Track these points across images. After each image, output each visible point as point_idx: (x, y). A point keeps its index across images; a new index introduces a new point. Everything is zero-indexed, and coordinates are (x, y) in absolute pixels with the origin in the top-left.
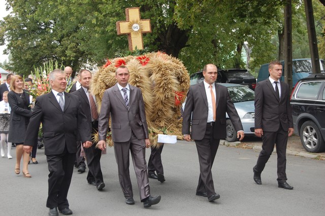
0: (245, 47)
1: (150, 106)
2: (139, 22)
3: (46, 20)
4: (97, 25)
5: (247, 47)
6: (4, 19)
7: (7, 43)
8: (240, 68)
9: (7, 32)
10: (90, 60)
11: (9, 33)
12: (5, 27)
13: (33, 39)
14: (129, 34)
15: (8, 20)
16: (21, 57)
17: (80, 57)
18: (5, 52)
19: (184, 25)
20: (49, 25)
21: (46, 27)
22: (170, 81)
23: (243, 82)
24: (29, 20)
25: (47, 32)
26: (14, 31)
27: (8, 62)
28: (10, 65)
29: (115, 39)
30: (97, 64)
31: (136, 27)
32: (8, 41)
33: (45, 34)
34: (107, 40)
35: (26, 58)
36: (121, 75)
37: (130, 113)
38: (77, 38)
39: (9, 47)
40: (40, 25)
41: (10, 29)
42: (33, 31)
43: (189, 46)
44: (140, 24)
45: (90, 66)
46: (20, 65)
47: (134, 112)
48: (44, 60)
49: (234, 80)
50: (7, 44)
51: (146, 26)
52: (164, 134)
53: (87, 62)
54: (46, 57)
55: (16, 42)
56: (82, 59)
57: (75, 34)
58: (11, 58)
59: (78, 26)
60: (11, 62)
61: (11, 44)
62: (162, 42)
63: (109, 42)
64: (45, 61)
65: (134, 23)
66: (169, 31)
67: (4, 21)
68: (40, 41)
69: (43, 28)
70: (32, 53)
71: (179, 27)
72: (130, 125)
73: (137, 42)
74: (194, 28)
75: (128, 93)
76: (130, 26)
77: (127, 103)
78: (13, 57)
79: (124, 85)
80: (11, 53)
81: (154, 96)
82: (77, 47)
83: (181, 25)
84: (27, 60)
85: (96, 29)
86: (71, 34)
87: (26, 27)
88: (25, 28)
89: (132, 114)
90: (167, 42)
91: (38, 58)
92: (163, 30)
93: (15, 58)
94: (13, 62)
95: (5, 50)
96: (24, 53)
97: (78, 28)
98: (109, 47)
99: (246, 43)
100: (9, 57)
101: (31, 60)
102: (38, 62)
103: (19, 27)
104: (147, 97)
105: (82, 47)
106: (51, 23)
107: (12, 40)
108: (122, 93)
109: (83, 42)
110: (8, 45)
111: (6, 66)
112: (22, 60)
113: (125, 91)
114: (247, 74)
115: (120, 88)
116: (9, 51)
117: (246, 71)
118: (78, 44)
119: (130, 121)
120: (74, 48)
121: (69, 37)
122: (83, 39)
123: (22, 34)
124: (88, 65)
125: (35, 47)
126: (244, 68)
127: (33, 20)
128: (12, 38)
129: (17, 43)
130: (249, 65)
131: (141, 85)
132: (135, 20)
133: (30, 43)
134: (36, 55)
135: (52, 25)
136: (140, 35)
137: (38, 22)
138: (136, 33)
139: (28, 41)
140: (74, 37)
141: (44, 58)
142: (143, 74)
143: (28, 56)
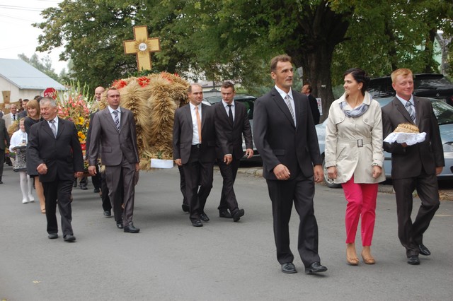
0: (438, 39)
1: (147, 129)
2: (147, 40)
3: (124, 6)
4: (202, 11)
5: (441, 37)
6: (60, 5)
7: (65, 42)
8: (433, 72)
9: (65, 26)
10: (194, 66)
11: (67, 28)
12: (62, 18)
13: (104, 34)
14: (135, 55)
15: (67, 6)
16: (87, 64)
17: (179, 61)
18: (62, 58)
19: (340, 6)
20: (129, 13)
21: (125, 16)
22: (167, 103)
23: (438, 95)
24: (97, 7)
25: (125, 23)
26: (76, 23)
27: (67, 71)
28: (71, 76)
29: (231, 32)
30: (204, 72)
31: (143, 47)
32: (67, 39)
33: (122, 28)
34: (220, 34)
35: (96, 65)
36: (113, 96)
37: (121, 135)
38: (173, 33)
39: (69, 48)
40: (115, 13)
41: (70, 21)
42: (104, 22)
43: (348, 39)
44: (147, 43)
45: (193, 75)
46: (86, 76)
47: (126, 135)
48: (123, 67)
49: (423, 92)
50: (64, 45)
51: (155, 45)
52: (159, 158)
53: (190, 69)
54: (125, 63)
55: (79, 40)
56: (182, 65)
57: (169, 26)
58: (73, 66)
59: (173, 14)
60: (72, 72)
61: (72, 44)
62: (306, 35)
63: (222, 36)
64: (124, 70)
65: (141, 42)
66: (316, 17)
67: (59, 8)
68: (116, 38)
69: (120, 18)
70: (104, 57)
71: (333, 9)
72: (121, 148)
73: (144, 63)
74: (357, 10)
75: (119, 115)
76: (137, 46)
77: (118, 126)
78: (75, 64)
79: (115, 107)
80: (72, 58)
81: (151, 118)
82: (172, 46)
83: (335, 6)
84: (96, 69)
85: (201, 17)
86: (163, 26)
87: (94, 17)
88: (93, 19)
89: (124, 137)
90: (315, 33)
91: (113, 64)
92: (306, 14)
93: (78, 66)
94: (75, 72)
95: (63, 54)
96: (92, 58)
97: (173, 16)
98: (223, 44)
99: (440, 32)
100: (69, 65)
101: (104, 67)
102: (113, 71)
103: (84, 18)
104: (142, 119)
105: (180, 46)
106: (132, 10)
107: (72, 38)
108: (113, 116)
109: (182, 37)
110: (67, 46)
111: (65, 79)
112: (88, 69)
113: (116, 113)
114: (443, 82)
115: (111, 110)
116: (68, 56)
117: (442, 76)
118: (174, 42)
119: (121, 144)
120: (168, 47)
121: (160, 31)
122: (181, 34)
123: (88, 29)
124: (190, 74)
125: (109, 48)
126: (438, 72)
127: (105, 6)
128: (73, 35)
129: (80, 42)
130: (445, 66)
131: (136, 107)
132: (142, 39)
133: (100, 42)
134: (111, 60)
135: (134, 13)
136: (148, 55)
137: (111, 8)
138: (143, 53)
139: (98, 39)
140: (167, 30)
141: (122, 65)
142: (140, 96)
143: (99, 62)
